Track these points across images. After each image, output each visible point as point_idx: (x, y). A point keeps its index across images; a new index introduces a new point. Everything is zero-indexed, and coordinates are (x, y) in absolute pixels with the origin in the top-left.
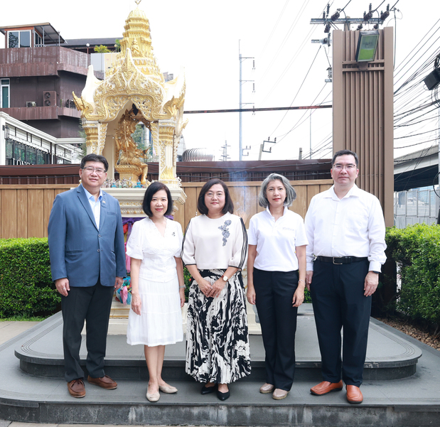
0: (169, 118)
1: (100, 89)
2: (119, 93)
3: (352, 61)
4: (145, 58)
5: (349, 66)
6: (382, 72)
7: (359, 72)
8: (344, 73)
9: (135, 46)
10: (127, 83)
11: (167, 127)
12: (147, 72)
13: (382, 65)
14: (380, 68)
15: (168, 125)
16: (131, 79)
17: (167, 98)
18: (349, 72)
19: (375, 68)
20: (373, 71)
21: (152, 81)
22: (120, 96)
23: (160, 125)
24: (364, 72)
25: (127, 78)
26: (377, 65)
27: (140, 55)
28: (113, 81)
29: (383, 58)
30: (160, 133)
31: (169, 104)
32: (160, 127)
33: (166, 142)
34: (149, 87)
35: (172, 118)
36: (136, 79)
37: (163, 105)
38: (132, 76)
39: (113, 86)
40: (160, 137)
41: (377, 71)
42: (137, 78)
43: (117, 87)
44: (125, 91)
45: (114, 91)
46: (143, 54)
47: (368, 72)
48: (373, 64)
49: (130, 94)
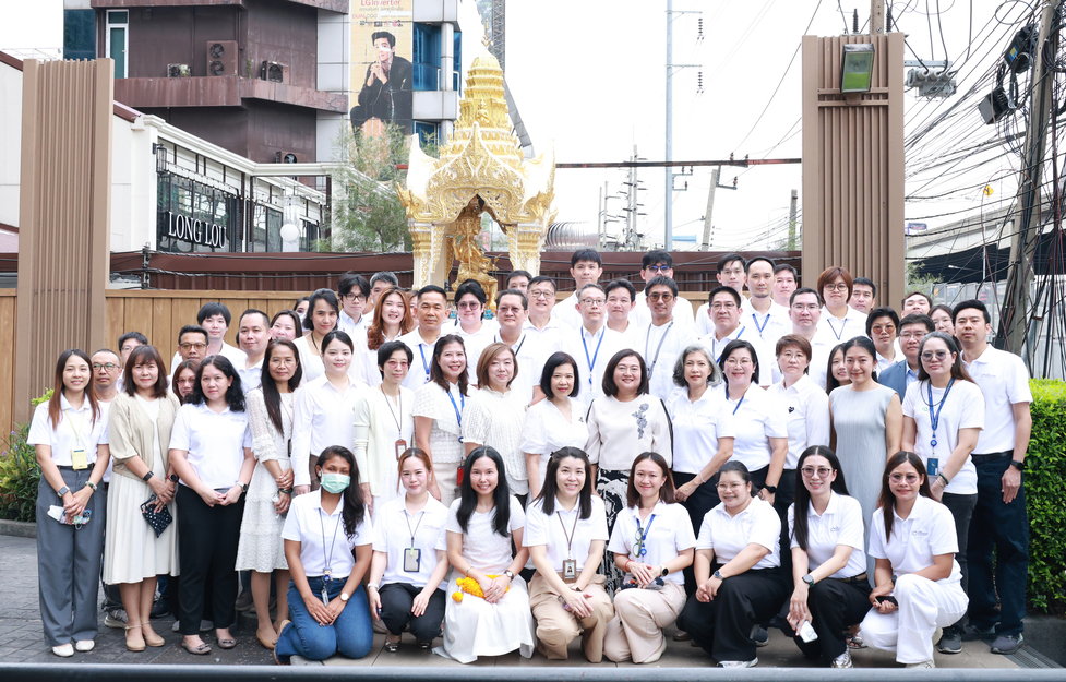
0: (532, 221)
1: (436, 178)
2: (462, 185)
3: (835, 90)
4: (498, 129)
5: (830, 97)
6: (886, 108)
7: (846, 108)
8: (821, 109)
9: (483, 111)
10: (475, 171)
11: (530, 233)
12: (501, 151)
13: (886, 96)
14: (881, 102)
15: (532, 230)
16: (479, 166)
17: (529, 194)
18: (830, 108)
19: (873, 102)
20: (869, 107)
21: (509, 168)
22: (463, 188)
23: (520, 230)
24: (854, 107)
25: (475, 164)
26: (877, 96)
27: (490, 125)
28: (455, 167)
29: (887, 85)
30: (519, 241)
31: (533, 202)
32: (520, 233)
33: (528, 253)
34: (506, 177)
35: (537, 220)
36: (486, 167)
37: (524, 202)
38: (482, 162)
39: (455, 175)
40: (519, 247)
41: (877, 107)
42: (488, 165)
43: (460, 176)
44: (471, 182)
45: (455, 182)
46: (495, 123)
47: (862, 107)
48: (870, 96)
49: (478, 186)
